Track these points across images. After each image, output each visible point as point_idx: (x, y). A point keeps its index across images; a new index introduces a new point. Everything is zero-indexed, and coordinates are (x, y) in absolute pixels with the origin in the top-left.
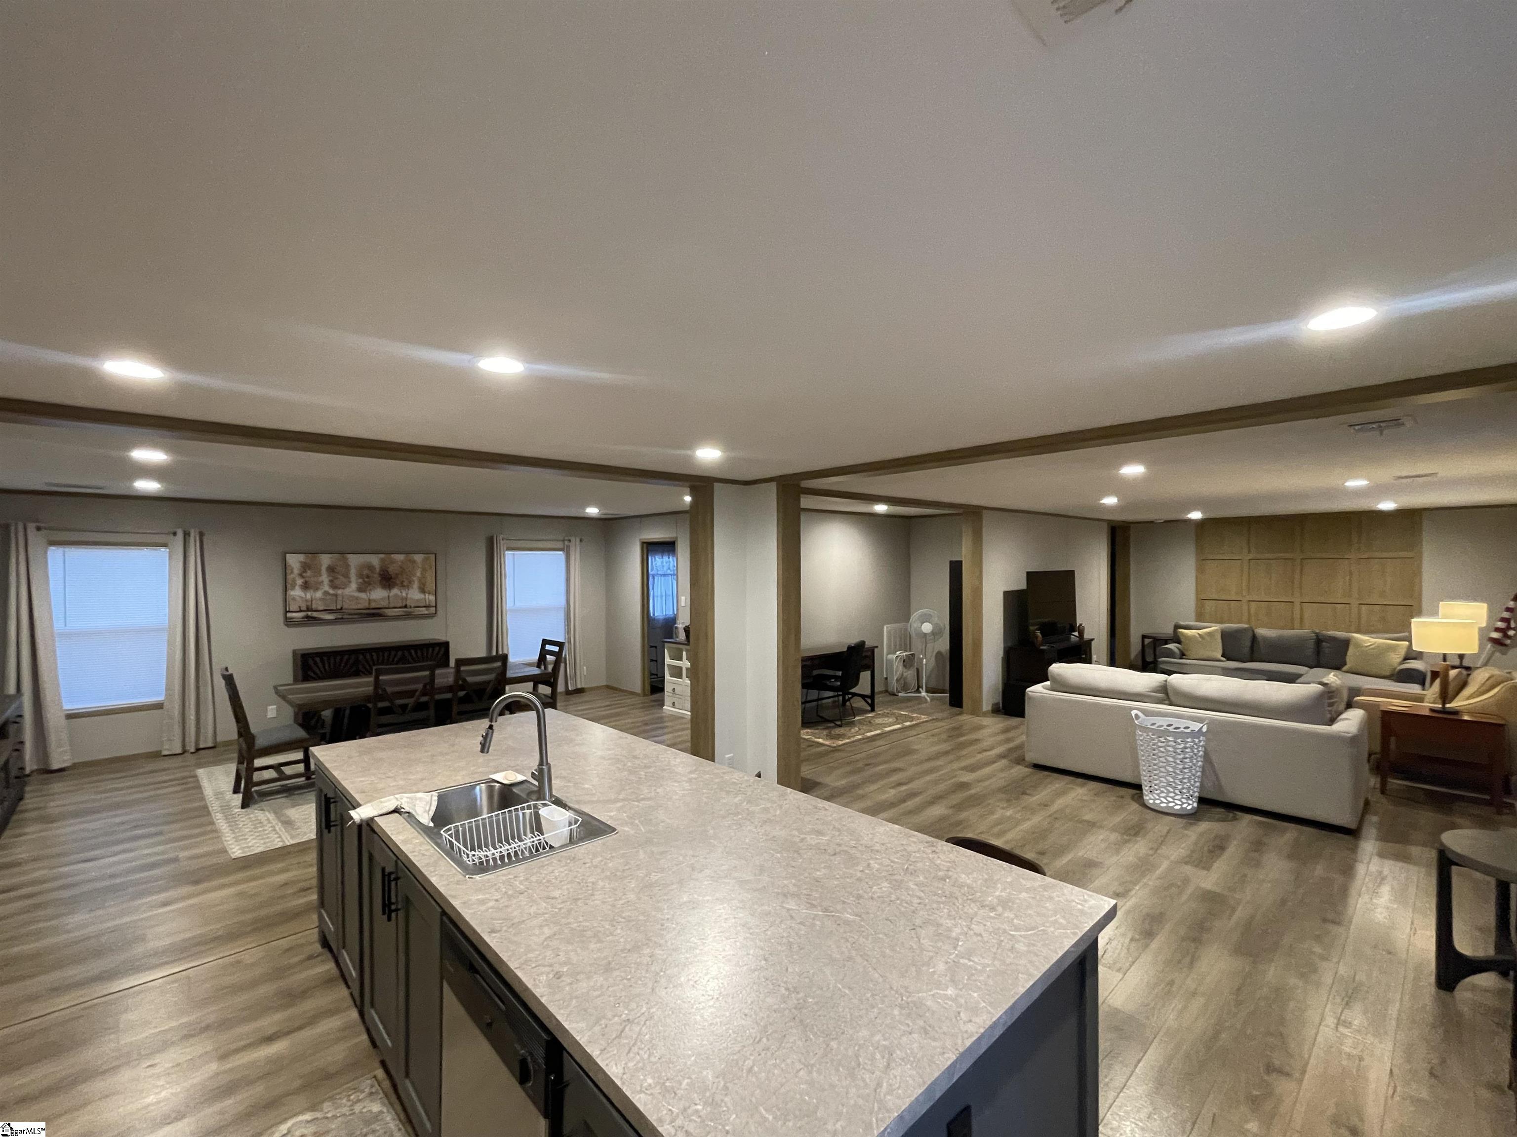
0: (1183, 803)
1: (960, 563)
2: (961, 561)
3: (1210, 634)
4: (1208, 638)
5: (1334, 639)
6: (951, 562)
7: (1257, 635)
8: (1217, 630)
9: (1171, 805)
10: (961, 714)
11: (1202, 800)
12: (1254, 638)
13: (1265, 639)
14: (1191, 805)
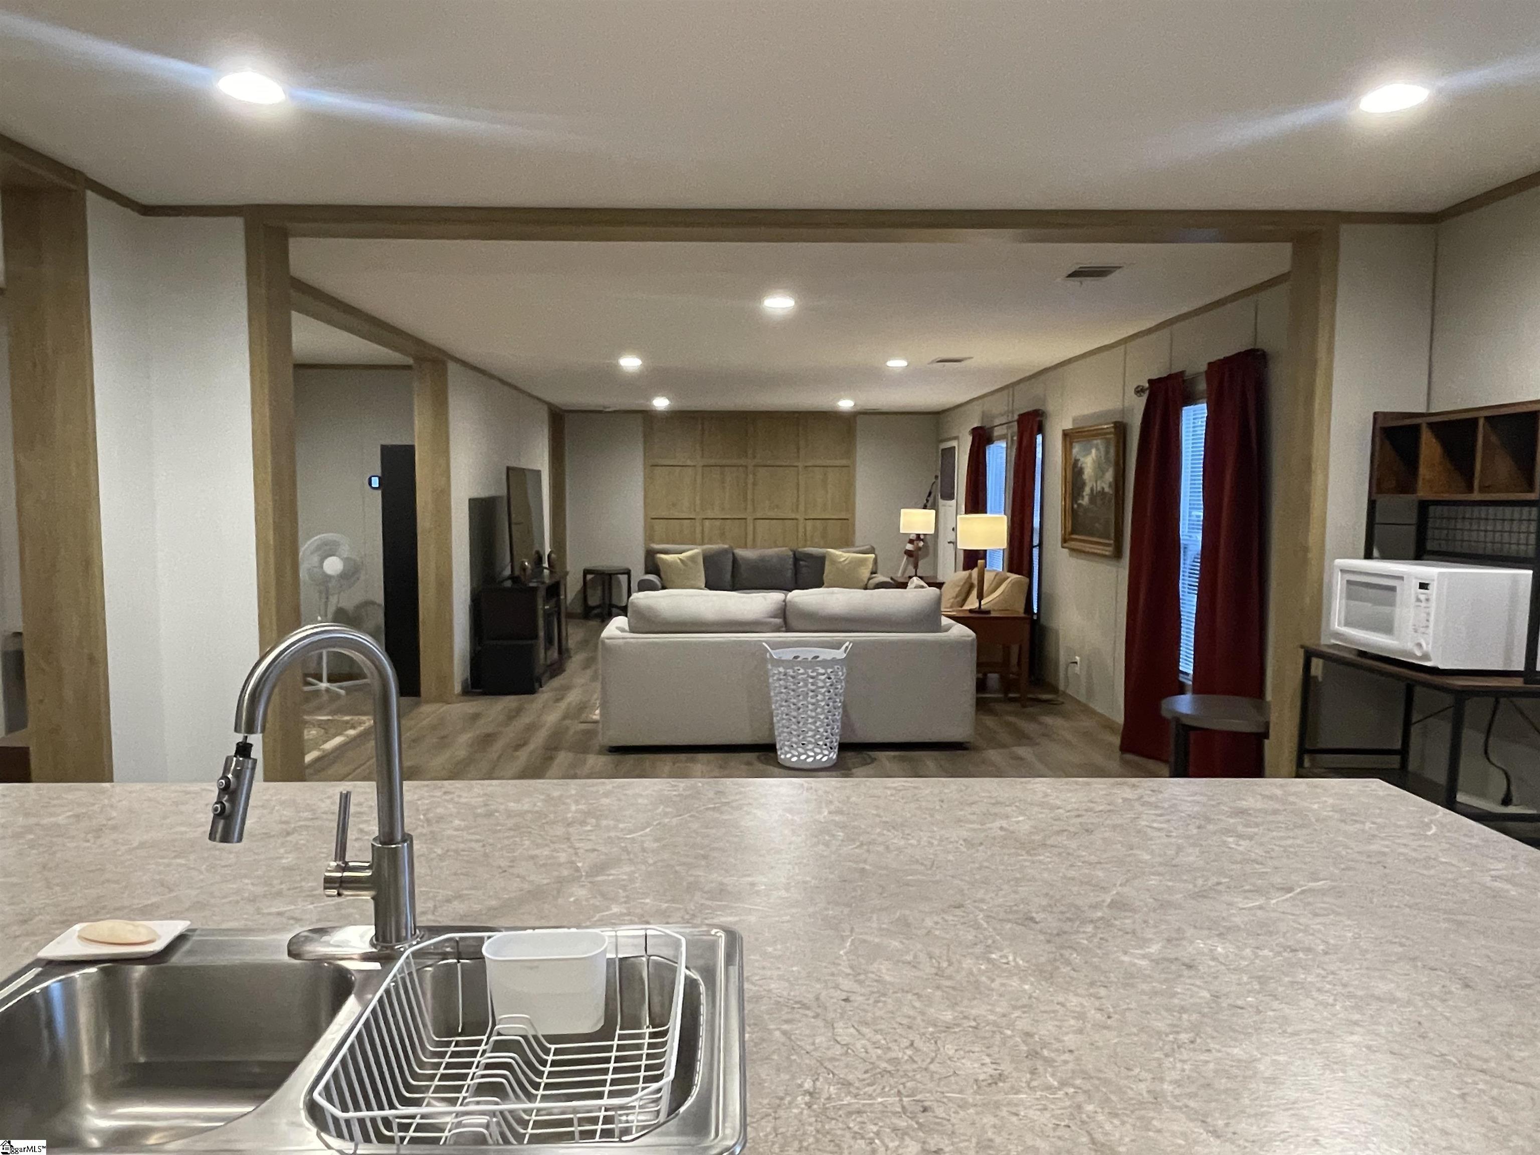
0: (816, 754)
1: (409, 451)
2: (412, 448)
3: (692, 558)
4: (690, 563)
5: (810, 556)
6: (384, 448)
7: (739, 558)
8: (698, 553)
9: (803, 757)
10: (418, 704)
11: (844, 747)
12: (735, 560)
13: (745, 560)
14: (828, 756)
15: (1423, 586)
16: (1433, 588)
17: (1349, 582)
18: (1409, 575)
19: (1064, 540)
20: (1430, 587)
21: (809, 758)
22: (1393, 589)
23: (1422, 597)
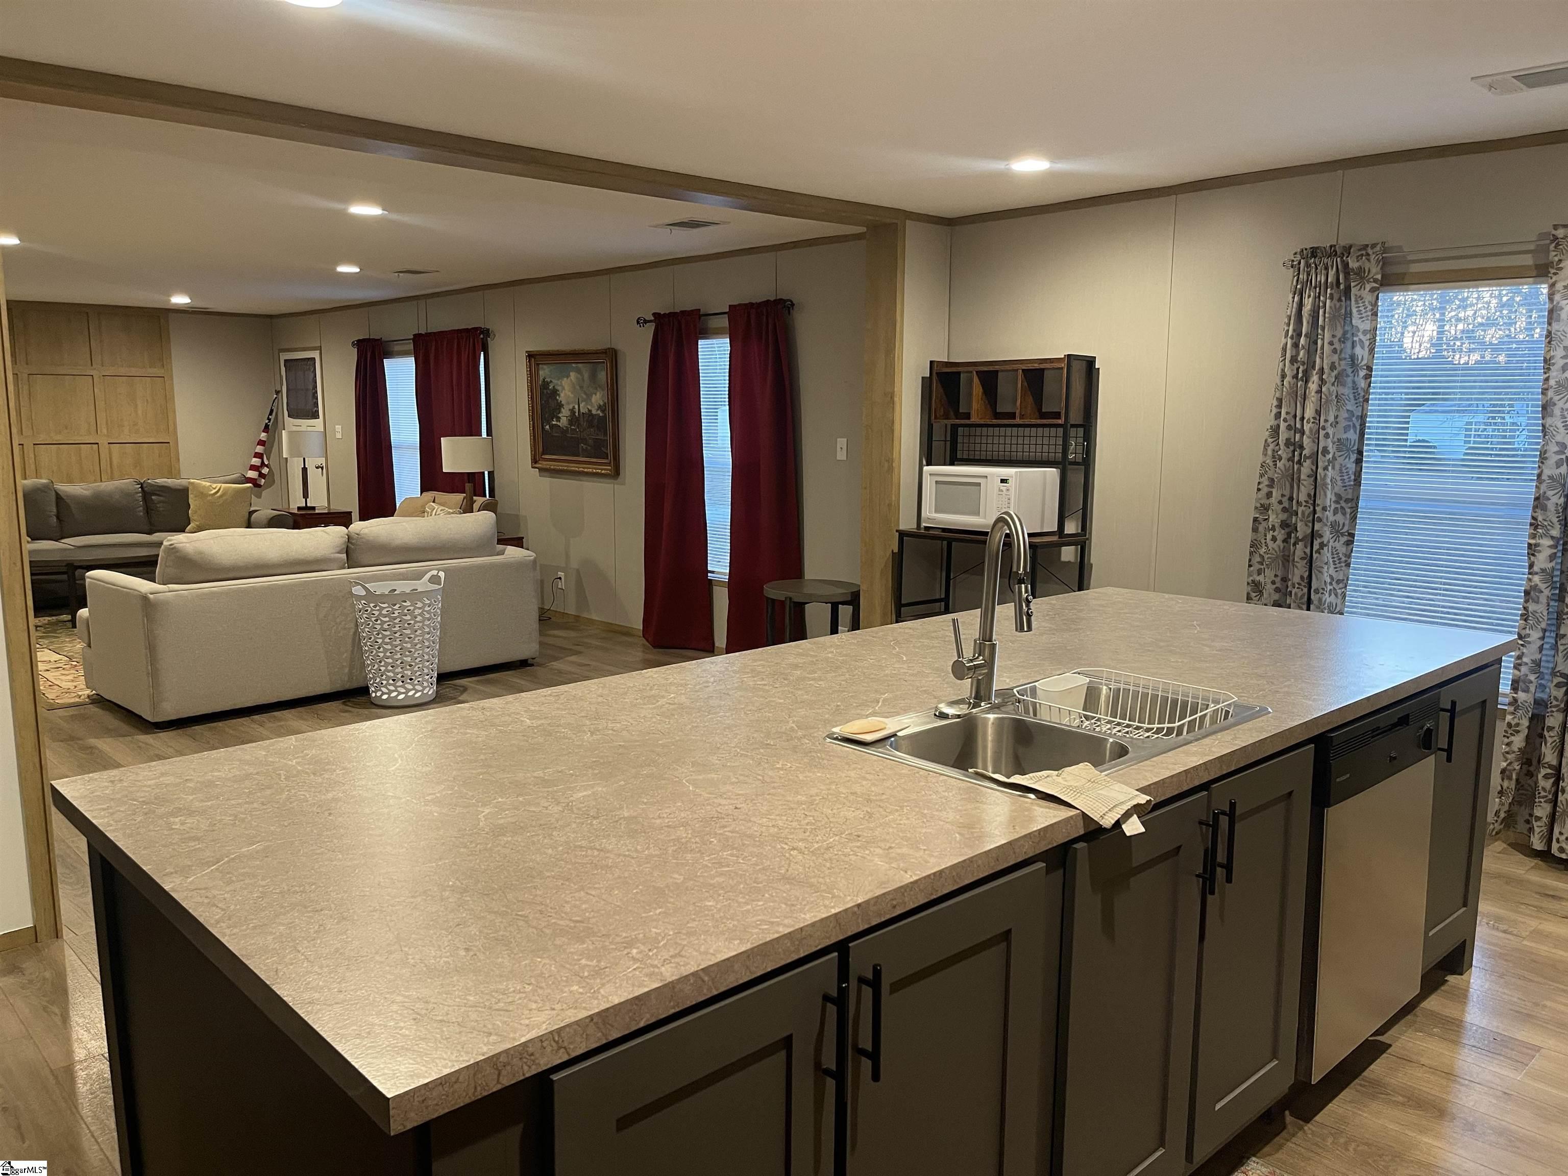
5: (167, 490)
12: (59, 499)
13: (76, 500)
15: (1003, 481)
16: (1012, 483)
17: (937, 482)
18: (993, 475)
19: (535, 461)
20: (1010, 481)
21: (416, 693)
22: (979, 484)
23: (1004, 489)
